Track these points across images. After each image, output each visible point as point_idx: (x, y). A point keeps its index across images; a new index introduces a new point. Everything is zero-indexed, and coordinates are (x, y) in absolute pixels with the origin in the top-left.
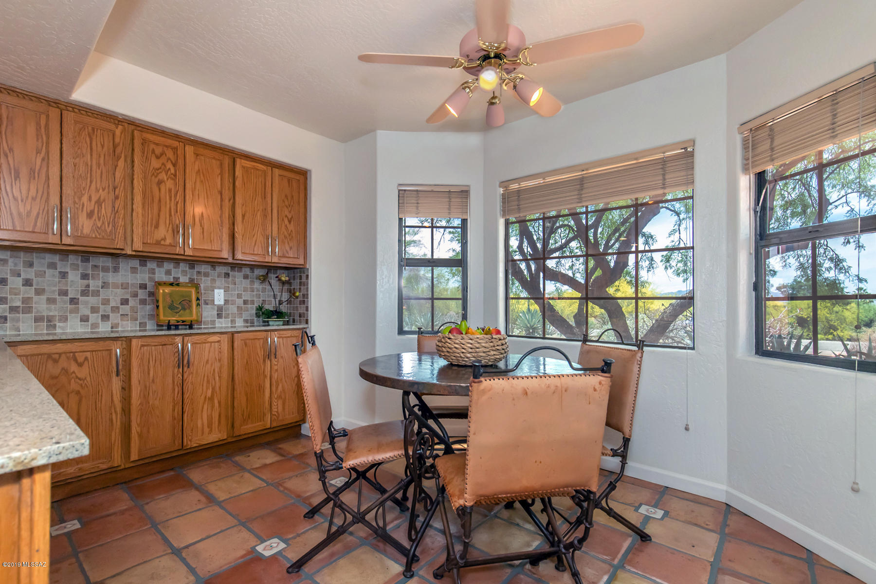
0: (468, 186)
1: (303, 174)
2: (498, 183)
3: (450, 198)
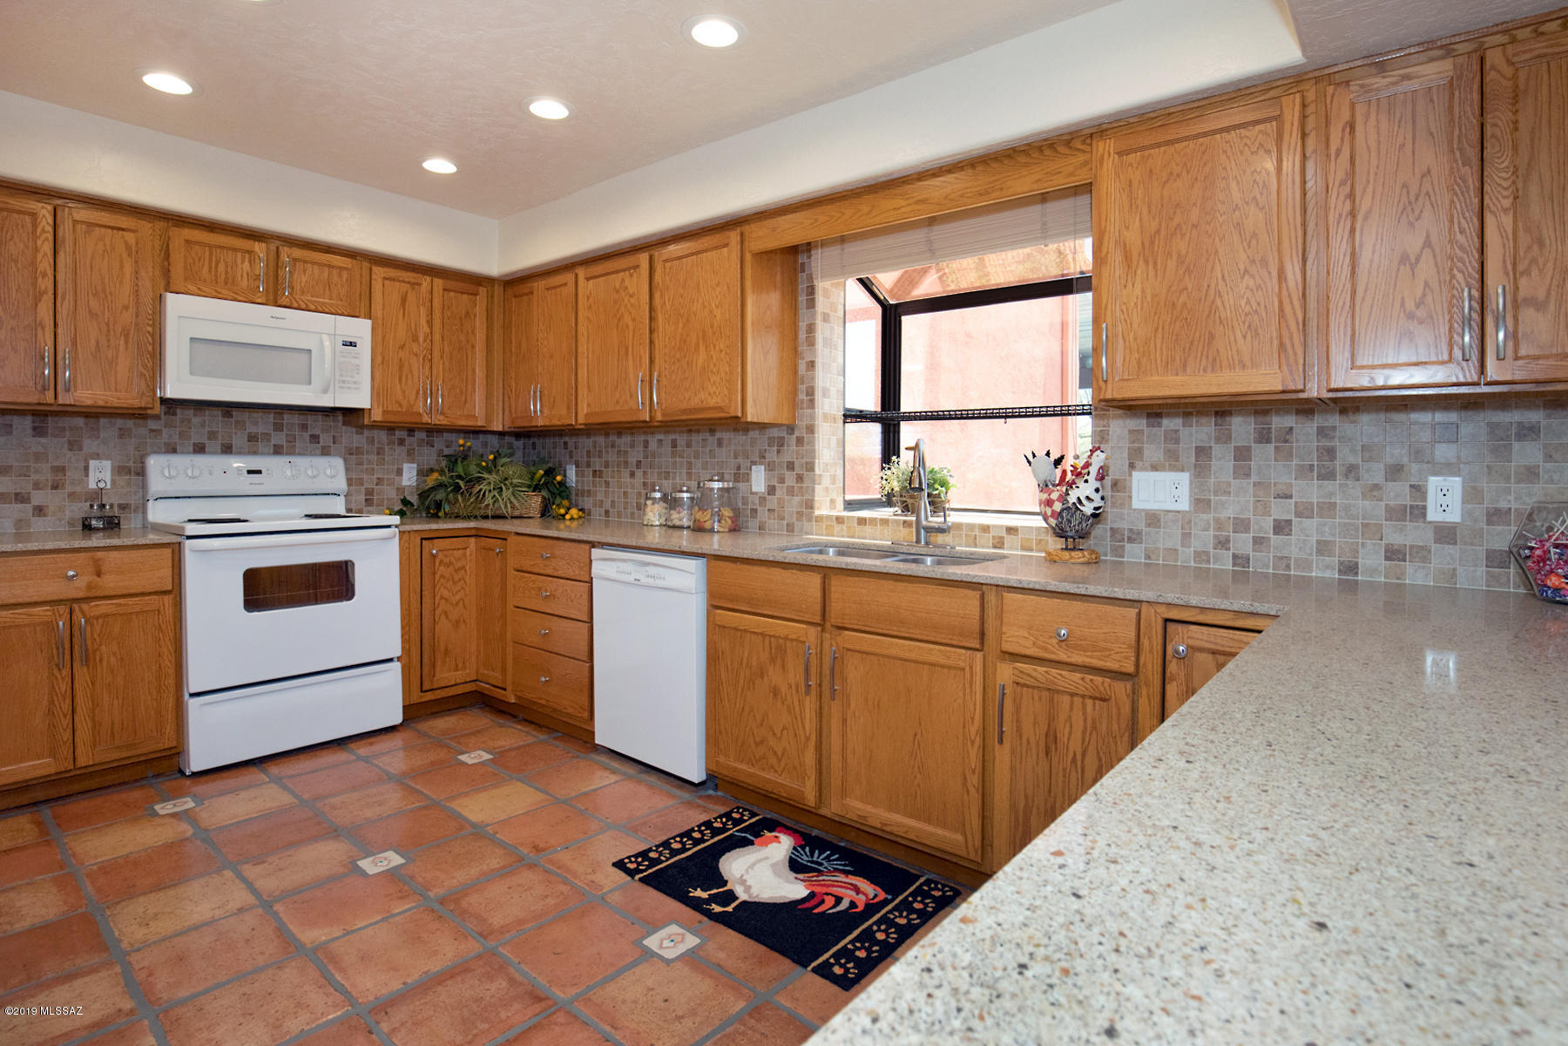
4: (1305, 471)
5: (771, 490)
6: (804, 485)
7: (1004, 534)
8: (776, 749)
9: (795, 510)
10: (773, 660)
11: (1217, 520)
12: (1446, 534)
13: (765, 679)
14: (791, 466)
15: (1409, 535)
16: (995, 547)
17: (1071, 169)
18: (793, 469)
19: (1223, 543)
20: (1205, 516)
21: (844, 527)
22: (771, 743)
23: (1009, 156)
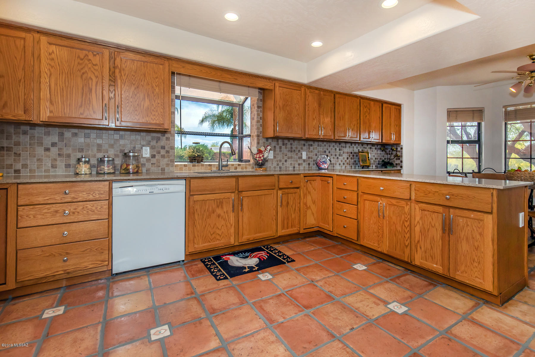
0: (484, 108)
1: (399, 106)
2: (502, 107)
3: (473, 113)
4: (289, 151)
5: (153, 156)
6: (170, 154)
7: (237, 166)
8: (219, 233)
9: (165, 163)
10: (218, 207)
11: (277, 160)
12: (304, 161)
13: (215, 213)
14: (163, 148)
15: (300, 161)
16: (235, 169)
17: (269, 86)
18: (164, 149)
19: (278, 165)
20: (275, 159)
21: (187, 168)
22: (217, 232)
23: (252, 76)
